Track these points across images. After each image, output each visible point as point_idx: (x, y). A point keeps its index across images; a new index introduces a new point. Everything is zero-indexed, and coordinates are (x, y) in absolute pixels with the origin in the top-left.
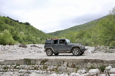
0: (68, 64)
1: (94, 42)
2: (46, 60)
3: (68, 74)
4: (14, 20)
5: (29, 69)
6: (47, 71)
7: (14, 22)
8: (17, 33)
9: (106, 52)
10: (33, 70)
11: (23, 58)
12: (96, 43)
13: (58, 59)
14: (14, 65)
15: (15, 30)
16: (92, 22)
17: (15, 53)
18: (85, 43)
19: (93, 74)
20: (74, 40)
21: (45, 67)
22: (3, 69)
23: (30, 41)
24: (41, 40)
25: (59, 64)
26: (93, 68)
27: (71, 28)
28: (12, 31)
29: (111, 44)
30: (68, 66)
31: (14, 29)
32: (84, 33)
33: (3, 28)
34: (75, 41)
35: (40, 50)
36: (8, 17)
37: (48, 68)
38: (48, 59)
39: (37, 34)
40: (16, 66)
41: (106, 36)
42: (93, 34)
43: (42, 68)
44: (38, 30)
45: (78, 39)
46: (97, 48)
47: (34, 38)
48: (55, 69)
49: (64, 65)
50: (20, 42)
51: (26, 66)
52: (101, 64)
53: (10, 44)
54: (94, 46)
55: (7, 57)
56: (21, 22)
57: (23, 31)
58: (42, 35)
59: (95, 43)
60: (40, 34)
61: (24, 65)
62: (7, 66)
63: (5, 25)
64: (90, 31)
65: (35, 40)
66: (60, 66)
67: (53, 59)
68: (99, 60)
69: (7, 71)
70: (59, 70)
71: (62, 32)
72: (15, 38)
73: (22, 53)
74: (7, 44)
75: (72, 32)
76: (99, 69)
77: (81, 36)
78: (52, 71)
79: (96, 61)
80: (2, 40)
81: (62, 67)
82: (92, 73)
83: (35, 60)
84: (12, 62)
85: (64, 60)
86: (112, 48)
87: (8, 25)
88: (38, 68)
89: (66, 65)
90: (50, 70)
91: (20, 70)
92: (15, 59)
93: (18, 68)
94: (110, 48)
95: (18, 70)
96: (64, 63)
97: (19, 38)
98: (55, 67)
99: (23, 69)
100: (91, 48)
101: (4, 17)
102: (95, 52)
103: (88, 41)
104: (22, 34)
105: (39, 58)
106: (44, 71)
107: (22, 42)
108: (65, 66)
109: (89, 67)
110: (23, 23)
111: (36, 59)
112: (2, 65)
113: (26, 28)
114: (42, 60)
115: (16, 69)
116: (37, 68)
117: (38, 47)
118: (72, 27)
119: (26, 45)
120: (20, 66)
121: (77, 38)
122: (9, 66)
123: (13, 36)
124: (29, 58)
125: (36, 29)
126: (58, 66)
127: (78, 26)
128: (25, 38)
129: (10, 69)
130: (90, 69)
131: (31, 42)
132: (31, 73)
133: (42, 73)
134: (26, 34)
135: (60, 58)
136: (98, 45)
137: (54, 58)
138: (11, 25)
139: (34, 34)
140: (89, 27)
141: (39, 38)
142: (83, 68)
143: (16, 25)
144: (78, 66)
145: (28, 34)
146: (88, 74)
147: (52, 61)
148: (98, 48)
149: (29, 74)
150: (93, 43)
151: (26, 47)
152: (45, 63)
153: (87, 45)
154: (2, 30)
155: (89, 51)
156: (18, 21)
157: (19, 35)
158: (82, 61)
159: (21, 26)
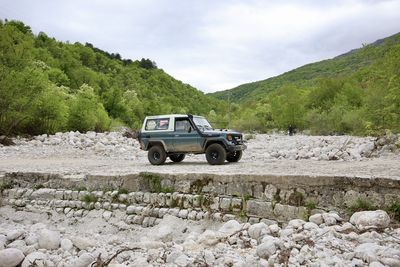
0: (278, 192)
1: (373, 119)
2: (208, 180)
3: (280, 225)
4: (107, 54)
5: (156, 204)
6: (212, 212)
7: (106, 61)
8: (116, 95)
10: (167, 207)
11: (136, 171)
13: (245, 176)
14: (113, 190)
15: (112, 83)
16: (367, 48)
17: (112, 156)
18: (339, 124)
19: (367, 227)
20: (300, 115)
21: (206, 200)
22: (82, 201)
25: (250, 191)
26: (365, 207)
27: (290, 72)
28: (102, 89)
30: (277, 198)
31: (106, 82)
32: (338, 89)
33: (76, 81)
34: (304, 118)
36: (89, 45)
37: (213, 203)
38: (214, 175)
39: (177, 96)
40: (119, 193)
42: (370, 93)
43: (195, 203)
44: (180, 82)
45: (315, 110)
46: (382, 140)
48: (235, 207)
49: (265, 196)
50: (127, 123)
51: (147, 195)
52: (397, 193)
53: (98, 129)
54: (373, 136)
55: (92, 168)
56: (127, 59)
57: (135, 87)
58: (192, 100)
59: (378, 124)
60: (187, 97)
61: (140, 193)
62: (94, 192)
63: (81, 70)
64: (360, 80)
66: (253, 197)
67: (228, 176)
68: (390, 180)
69: (93, 208)
71: (258, 89)
72: (113, 111)
73: (134, 157)
74: (91, 130)
75: (292, 86)
76: (389, 210)
77: (324, 98)
79: (376, 185)
80: (77, 116)
81: (259, 202)
82: (363, 223)
83: (174, 176)
84: (106, 183)
85: (266, 180)
87: (89, 70)
88: (182, 204)
89: (270, 196)
90: (220, 209)
91: (131, 208)
92: (113, 175)
93: (124, 202)
95: (124, 206)
96: (264, 188)
97: (122, 110)
98: (237, 201)
99: (137, 203)
100: (362, 139)
101: (77, 44)
102: (374, 154)
103: (349, 117)
104: (130, 99)
105: (185, 172)
106: (201, 214)
107: (132, 123)
108: (268, 200)
109: (350, 203)
110: (133, 61)
111: (175, 174)
112: (79, 190)
113: (142, 76)
114: (195, 178)
115: (119, 202)
116: (180, 201)
118: (294, 71)
120: (131, 194)
121: (310, 107)
122: (100, 193)
123: (104, 105)
125: (173, 79)
126: (247, 198)
127: (316, 64)
129: (101, 202)
130: (355, 209)
132: (162, 218)
133: (195, 219)
134: (144, 97)
135: (254, 173)
136: (388, 131)
137: (234, 174)
138: (98, 70)
139: (168, 97)
140: (357, 68)
142: (331, 208)
143: (113, 68)
144: (313, 199)
146: (347, 225)
147: (225, 182)
148: (388, 142)
149: (158, 220)
150: (369, 124)
152: (205, 189)
153: (345, 130)
154: (74, 85)
155: (355, 152)
156: (118, 57)
157: (122, 102)
158: (327, 182)
159: (127, 71)
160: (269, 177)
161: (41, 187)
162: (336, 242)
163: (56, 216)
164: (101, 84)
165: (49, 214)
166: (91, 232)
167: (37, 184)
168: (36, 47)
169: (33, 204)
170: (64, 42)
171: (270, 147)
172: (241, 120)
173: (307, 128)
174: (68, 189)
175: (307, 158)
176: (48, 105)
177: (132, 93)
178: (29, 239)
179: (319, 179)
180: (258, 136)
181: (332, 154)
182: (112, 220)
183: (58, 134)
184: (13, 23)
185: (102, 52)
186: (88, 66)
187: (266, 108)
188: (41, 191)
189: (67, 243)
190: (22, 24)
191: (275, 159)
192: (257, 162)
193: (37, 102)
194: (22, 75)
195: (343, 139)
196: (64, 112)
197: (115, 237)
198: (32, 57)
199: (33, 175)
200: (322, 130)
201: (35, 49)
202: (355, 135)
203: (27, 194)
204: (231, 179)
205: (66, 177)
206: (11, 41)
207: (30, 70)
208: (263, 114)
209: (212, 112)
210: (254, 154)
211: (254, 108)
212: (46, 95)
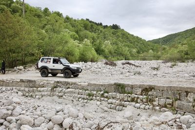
2: (151, 88)
4: (96, 23)
5: (123, 100)
7: (95, 27)
8: (100, 43)
10: (129, 101)
11: (113, 82)
13: (174, 87)
14: (101, 91)
15: (98, 38)
17: (100, 74)
21: (150, 99)
22: (87, 95)
23: (120, 55)
24: (138, 52)
28: (93, 41)
31: (96, 37)
33: (82, 38)
35: (138, 69)
36: (88, 20)
37: (155, 101)
38: (155, 86)
39: (131, 43)
40: (104, 93)
43: (144, 100)
44: (133, 35)
47: (126, 50)
48: (168, 104)
49: (187, 99)
50: (106, 57)
51: (118, 95)
53: (92, 61)
55: (91, 80)
56: (105, 25)
57: (109, 39)
58: (139, 44)
60: (136, 43)
61: (115, 93)
62: (92, 92)
63: (84, 32)
65: (128, 53)
66: (179, 99)
67: (164, 87)
69: (92, 99)
70: (177, 108)
72: (99, 52)
73: (110, 75)
78: (163, 107)
80: (82, 55)
81: (184, 102)
83: (132, 86)
84: (98, 87)
85: (189, 90)
87: (88, 32)
89: (192, 100)
90: (159, 104)
91: (110, 101)
92: (101, 83)
95: (107, 99)
96: (187, 95)
97: (103, 51)
98: (170, 101)
99: (113, 98)
101: (82, 20)
104: (108, 45)
105: (138, 83)
106: (147, 107)
107: (108, 57)
110: (109, 26)
111: (133, 84)
112: (85, 90)
113: (113, 33)
114: (144, 87)
115: (104, 97)
116: (136, 99)
117: (134, 65)
119: (115, 62)
120: (110, 94)
122: (95, 92)
123: (95, 49)
124: (121, 82)
125: (129, 34)
126: (176, 100)
128: (113, 51)
129: (96, 97)
131: (122, 57)
132: (126, 107)
133: (145, 109)
134: (114, 44)
135: (180, 86)
137: (167, 85)
138: (92, 31)
139: (126, 44)
141: (135, 50)
143: (98, 30)
145: (117, 44)
147: (162, 90)
149: (124, 108)
151: (115, 65)
152: (150, 93)
154: (81, 39)
156: (101, 24)
157: (103, 47)
159: (105, 31)
160: (190, 88)
161: (69, 88)
163: (75, 102)
164: (93, 38)
165: (72, 101)
166: (91, 111)
167: (67, 86)
168: (65, 23)
169: (66, 96)
170: (76, 19)
171: (189, 71)
172: (169, 55)
174: (80, 89)
176: (71, 49)
177: (108, 42)
178: (65, 112)
180: (179, 64)
182: (101, 106)
183: (75, 63)
184: (55, 13)
185: (93, 22)
186: (87, 30)
187: (185, 48)
188: (69, 90)
189: (81, 115)
190: (59, 12)
191: (192, 78)
192: (180, 79)
193: (66, 48)
194: (60, 36)
196: (77, 53)
197: (103, 115)
198: (63, 27)
199: (66, 82)
201: (64, 24)
203: (63, 91)
204: (165, 89)
205: (79, 84)
206: (55, 20)
207: (63, 33)
208: (182, 52)
209: (151, 51)
210: (178, 75)
211: (176, 48)
212: (69, 45)
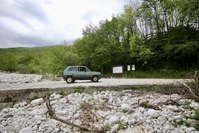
1: (42, 69)
9: (54, 80)
12: (44, 71)
18: (31, 70)
20: (15, 66)
26: (36, 98)
29: (59, 72)
34: (17, 67)
41: (56, 65)
42: (42, 61)
46: (44, 76)
52: (46, 92)
64: (40, 57)
77: (26, 61)
79: (41, 90)
82: (35, 103)
86: (59, 76)
94: (57, 77)
100: (38, 76)
102: (41, 80)
103: (35, 68)
109: (31, 97)
121: (20, 63)
130: (32, 99)
142: (23, 100)
144: (16, 98)
146: (29, 105)
148: (46, 77)
150: (41, 71)
153: (33, 72)
155: (35, 80)
158: (23, 91)
162: (23, 112)
173: (18, 71)
175: (16, 82)
179: (19, 90)
181: (27, 81)
195: (32, 75)
200: (24, 72)
202: (36, 74)
